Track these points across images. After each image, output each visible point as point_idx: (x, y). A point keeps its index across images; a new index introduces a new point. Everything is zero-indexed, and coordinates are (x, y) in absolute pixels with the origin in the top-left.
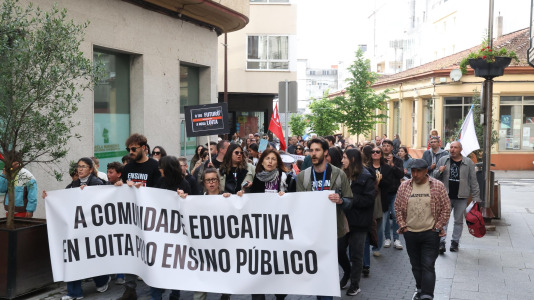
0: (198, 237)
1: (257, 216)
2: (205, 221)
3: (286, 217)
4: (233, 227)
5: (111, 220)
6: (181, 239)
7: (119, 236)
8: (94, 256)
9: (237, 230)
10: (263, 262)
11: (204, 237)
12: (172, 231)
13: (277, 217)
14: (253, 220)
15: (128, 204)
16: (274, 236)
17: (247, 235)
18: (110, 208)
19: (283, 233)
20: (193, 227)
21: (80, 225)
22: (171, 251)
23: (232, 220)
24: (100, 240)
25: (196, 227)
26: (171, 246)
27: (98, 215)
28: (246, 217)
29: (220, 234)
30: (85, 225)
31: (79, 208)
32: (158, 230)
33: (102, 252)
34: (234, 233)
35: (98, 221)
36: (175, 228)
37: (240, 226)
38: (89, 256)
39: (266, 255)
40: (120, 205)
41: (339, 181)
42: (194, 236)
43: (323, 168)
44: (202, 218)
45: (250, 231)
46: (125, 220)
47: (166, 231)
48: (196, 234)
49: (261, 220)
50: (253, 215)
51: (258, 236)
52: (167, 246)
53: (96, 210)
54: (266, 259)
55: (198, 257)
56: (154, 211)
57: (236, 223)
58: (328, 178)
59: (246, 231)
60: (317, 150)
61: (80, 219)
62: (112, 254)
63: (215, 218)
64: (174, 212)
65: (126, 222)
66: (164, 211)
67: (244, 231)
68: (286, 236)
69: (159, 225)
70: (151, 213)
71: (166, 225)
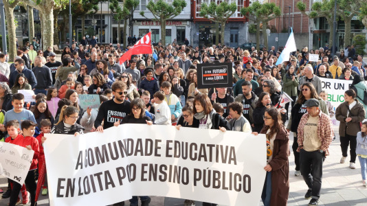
0: (171, 156)
1: (211, 146)
2: (178, 145)
4: (194, 151)
6: (151, 160)
9: (196, 154)
10: (215, 179)
11: (175, 156)
12: (146, 154)
13: (227, 147)
14: (207, 149)
16: (224, 161)
17: (203, 159)
19: (230, 159)
20: (168, 149)
22: (147, 169)
23: (194, 147)
25: (171, 149)
26: (146, 165)
28: (203, 145)
29: (185, 155)
32: (135, 155)
34: (193, 157)
36: (148, 152)
37: (198, 152)
39: (217, 174)
44: (176, 142)
45: (205, 156)
47: (142, 155)
48: (170, 154)
49: (214, 149)
50: (208, 145)
51: (211, 160)
52: (143, 165)
54: (217, 177)
55: (167, 172)
56: (132, 141)
57: (196, 149)
59: (202, 156)
63: (183, 143)
64: (147, 140)
66: (139, 140)
67: (200, 156)
68: (232, 162)
69: (137, 151)
70: (130, 142)
71: (141, 151)
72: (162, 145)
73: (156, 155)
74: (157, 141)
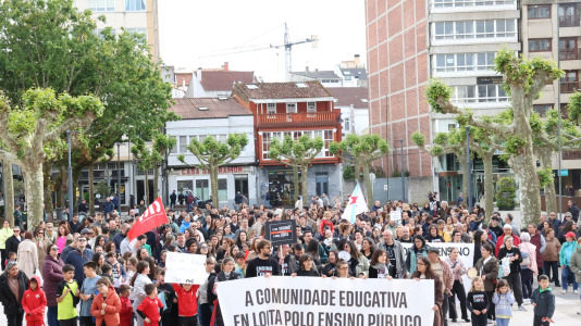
0: (344, 305)
1: (383, 293)
2: (350, 294)
3: (403, 294)
4: (368, 299)
6: (327, 309)
7: (271, 311)
9: (370, 301)
10: (387, 323)
11: (348, 305)
12: (323, 304)
13: (398, 294)
14: (380, 296)
16: (395, 306)
17: (376, 305)
18: (267, 292)
19: (401, 303)
20: (341, 298)
21: (249, 304)
22: (323, 317)
23: (367, 295)
24: (262, 315)
25: (344, 298)
26: (323, 313)
27: (260, 297)
28: (376, 293)
29: (359, 304)
30: (252, 304)
31: (248, 293)
32: (313, 304)
33: (263, 323)
34: (368, 303)
35: (260, 301)
36: (325, 302)
37: (372, 299)
38: (255, 325)
39: (389, 318)
40: (273, 290)
44: (348, 293)
45: (378, 303)
46: (277, 300)
47: (319, 304)
49: (386, 296)
50: (381, 293)
51: (383, 306)
52: (320, 314)
53: (259, 293)
54: (389, 320)
55: (342, 319)
56: (309, 291)
57: (370, 296)
61: (249, 300)
62: (268, 324)
63: (357, 293)
64: (323, 291)
65: (277, 302)
66: (316, 291)
67: (374, 303)
68: (403, 306)
69: (314, 301)
71: (318, 301)
72: (336, 295)
73: (331, 304)
74: (332, 292)
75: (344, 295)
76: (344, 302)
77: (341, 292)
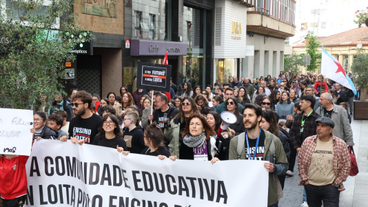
0: (141, 189)
1: (192, 180)
2: (147, 176)
4: (172, 184)
5: (61, 171)
7: (67, 186)
8: (46, 203)
9: (175, 187)
11: (147, 189)
12: (115, 184)
13: (213, 181)
14: (188, 182)
15: (74, 159)
16: (211, 198)
17: (184, 193)
18: (60, 160)
19: (219, 196)
20: (136, 181)
21: (35, 174)
22: (116, 202)
23: (170, 179)
24: (52, 189)
25: (139, 181)
26: (115, 197)
27: (50, 166)
28: (181, 178)
29: (161, 188)
30: (39, 175)
31: (34, 158)
32: (102, 183)
33: (53, 200)
34: (172, 190)
35: (50, 172)
36: (118, 182)
37: (177, 184)
38: (42, 203)
40: (68, 158)
41: (272, 148)
42: (137, 189)
43: (255, 134)
44: (144, 173)
45: (186, 189)
46: (72, 173)
47: (110, 184)
48: (139, 187)
49: (196, 183)
50: (188, 178)
51: (194, 196)
52: (112, 198)
53: (49, 161)
56: (98, 166)
57: (174, 181)
58: (261, 144)
59: (183, 189)
60: (250, 115)
61: (35, 168)
62: (62, 202)
63: (155, 174)
64: (115, 167)
65: (72, 176)
66: (106, 166)
67: (181, 190)
68: (222, 200)
69: (104, 179)
70: (95, 168)
71: (109, 179)
72: (129, 175)
73: (126, 186)
75: (139, 176)
76: (141, 185)
77: (134, 173)
